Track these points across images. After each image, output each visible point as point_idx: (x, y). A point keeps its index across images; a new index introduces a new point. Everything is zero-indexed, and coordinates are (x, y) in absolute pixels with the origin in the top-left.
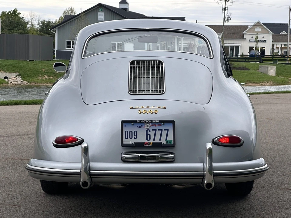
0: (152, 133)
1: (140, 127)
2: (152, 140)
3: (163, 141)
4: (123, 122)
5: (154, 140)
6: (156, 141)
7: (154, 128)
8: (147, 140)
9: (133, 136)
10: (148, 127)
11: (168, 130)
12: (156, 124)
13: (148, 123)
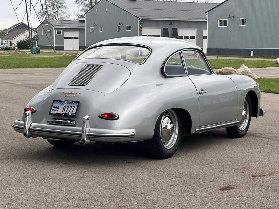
0: (66, 108)
1: (62, 104)
2: (65, 112)
3: (70, 114)
4: (54, 101)
5: (66, 112)
6: (67, 113)
7: (68, 105)
8: (63, 112)
9: (57, 109)
10: (66, 104)
11: (74, 107)
12: (70, 103)
13: (66, 102)
